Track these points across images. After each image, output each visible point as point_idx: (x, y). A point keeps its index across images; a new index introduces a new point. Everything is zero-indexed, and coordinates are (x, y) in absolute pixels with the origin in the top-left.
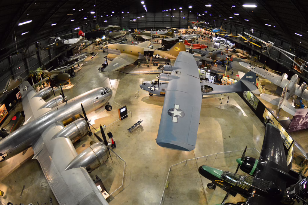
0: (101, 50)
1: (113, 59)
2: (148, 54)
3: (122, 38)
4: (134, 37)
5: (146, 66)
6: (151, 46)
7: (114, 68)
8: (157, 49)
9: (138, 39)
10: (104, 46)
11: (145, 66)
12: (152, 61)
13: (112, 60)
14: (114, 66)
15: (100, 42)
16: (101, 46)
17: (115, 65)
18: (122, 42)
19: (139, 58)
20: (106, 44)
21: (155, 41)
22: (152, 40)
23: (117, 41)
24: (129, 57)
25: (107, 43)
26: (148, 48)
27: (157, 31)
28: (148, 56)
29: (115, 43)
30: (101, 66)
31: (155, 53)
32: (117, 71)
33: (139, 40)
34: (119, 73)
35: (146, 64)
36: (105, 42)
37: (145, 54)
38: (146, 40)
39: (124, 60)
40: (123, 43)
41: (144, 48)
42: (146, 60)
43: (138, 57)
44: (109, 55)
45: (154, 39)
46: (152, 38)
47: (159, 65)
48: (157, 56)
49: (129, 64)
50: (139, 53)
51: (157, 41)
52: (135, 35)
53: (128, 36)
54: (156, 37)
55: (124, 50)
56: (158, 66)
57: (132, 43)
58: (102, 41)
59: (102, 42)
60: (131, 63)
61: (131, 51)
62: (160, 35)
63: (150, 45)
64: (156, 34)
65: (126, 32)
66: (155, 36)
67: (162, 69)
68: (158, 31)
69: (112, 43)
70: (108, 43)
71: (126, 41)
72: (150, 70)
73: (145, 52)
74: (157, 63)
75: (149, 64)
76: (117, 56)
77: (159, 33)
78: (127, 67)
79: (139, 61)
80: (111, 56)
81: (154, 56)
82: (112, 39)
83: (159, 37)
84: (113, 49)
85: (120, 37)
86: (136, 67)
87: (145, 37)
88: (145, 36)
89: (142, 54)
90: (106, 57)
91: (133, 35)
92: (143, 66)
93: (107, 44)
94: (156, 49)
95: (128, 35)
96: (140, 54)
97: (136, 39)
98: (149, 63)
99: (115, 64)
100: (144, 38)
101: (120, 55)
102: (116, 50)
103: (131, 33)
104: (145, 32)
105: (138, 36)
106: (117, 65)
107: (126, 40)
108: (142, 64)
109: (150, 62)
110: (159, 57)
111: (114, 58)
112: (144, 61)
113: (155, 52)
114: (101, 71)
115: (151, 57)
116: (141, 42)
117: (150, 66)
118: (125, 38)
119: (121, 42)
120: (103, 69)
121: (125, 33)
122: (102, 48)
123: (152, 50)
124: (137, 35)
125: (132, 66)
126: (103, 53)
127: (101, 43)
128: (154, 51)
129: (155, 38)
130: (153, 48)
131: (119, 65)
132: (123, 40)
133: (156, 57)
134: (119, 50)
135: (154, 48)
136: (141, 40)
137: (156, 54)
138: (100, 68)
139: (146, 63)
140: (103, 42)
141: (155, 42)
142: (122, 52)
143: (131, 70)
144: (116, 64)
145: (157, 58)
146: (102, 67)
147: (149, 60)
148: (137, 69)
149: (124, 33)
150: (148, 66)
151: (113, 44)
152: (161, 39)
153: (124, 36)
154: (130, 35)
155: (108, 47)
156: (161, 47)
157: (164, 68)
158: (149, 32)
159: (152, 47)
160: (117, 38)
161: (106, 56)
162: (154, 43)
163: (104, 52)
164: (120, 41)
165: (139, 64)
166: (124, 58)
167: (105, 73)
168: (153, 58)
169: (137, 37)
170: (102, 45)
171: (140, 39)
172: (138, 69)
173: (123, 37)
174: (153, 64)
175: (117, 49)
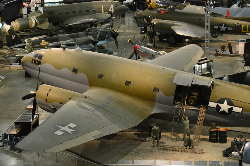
0: (16, 67)
1: (59, 108)
2: (189, 95)
3: (100, 28)
4: (146, 29)
5: (182, 143)
6: (204, 66)
7: (58, 140)
8: (226, 78)
9: (159, 36)
10: (30, 51)
11: (176, 140)
12: (206, 122)
13: (54, 110)
14: (59, 133)
15: (13, 37)
16: (19, 52)
17: (63, 128)
18: (100, 43)
19: (155, 111)
20: (36, 45)
21: (223, 48)
22: (207, 40)
23: (78, 36)
24: (121, 103)
25: (40, 40)
26: (191, 75)
27: (229, 6)
28: (188, 104)
29: (69, 46)
30: (12, 128)
31: (216, 93)
32: (68, 154)
33: (161, 40)
34: (79, 161)
35: (181, 136)
36: (33, 39)
37: (180, 95)
38: (189, 43)
39: (98, 113)
40: (101, 49)
41: (174, 74)
42: (180, 121)
43: (153, 106)
44: (44, 89)
45: (220, 38)
46: (208, 32)
47: (230, 139)
48: (225, 107)
49: (115, 129)
50: (156, 90)
51: (230, 45)
52: (149, 20)
53: (124, 23)
54: (227, 32)
55: (100, 76)
56: (228, 145)
57: (136, 51)
58: (22, 34)
59: (23, 37)
60: (125, 128)
61: (128, 83)
62: (241, 23)
63: (200, 62)
64: (228, 17)
65: (116, 6)
66: (223, 28)
67: (235, 157)
68: (235, 6)
69: (58, 46)
70: (44, 42)
71: (113, 42)
72: (193, 160)
73: (180, 89)
74: (225, 132)
75: (192, 137)
76: (74, 95)
77: (238, 16)
78: (112, 141)
79: (157, 121)
80: (51, 94)
81: (212, 104)
82: (62, 28)
83: (237, 30)
84: (59, 67)
85: (92, 24)
86: (144, 143)
87: (185, 30)
88: (184, 25)
89: (167, 94)
90: (34, 95)
91: (138, 20)
92: (169, 143)
93: (42, 47)
94: (221, 78)
95: (123, 16)
96: (160, 94)
97: (152, 35)
98: (192, 133)
99: (64, 126)
100: (179, 33)
101: (85, 94)
102: (70, 73)
103: (135, 10)
104: (185, 10)
105: (160, 26)
106: (69, 131)
107: (115, 35)
108: (168, 134)
109: (198, 126)
110: (230, 110)
111: (62, 103)
112: (174, 123)
113: (216, 88)
114: (8, 148)
115: (202, 110)
116: (168, 50)
117: (195, 141)
118: (110, 29)
119: (94, 43)
120: (17, 141)
121: (112, 9)
122: (19, 60)
123: (206, 81)
124: (155, 22)
125: (130, 139)
126: (22, 80)
127: (18, 41)
128: (213, 85)
129: (223, 32)
130: (210, 75)
131: (77, 133)
132: (102, 38)
133: (218, 108)
134: (81, 75)
135: (217, 74)
136: (168, 42)
137: (219, 97)
138: (5, 136)
139: (179, 129)
140: (27, 36)
141: (220, 52)
142: (92, 84)
143: (125, 154)
144: (66, 128)
145: (224, 112)
146: (14, 132)
147: (193, 120)
148: (144, 151)
149: (106, 10)
150: (189, 144)
151: (61, 49)
152: (244, 37)
153: (107, 21)
154: (129, 19)
155: (40, 57)
156: (241, 71)
157: (246, 153)
158: (199, 9)
159: (209, 68)
160: (82, 28)
161: (32, 92)
162: (217, 55)
163: (28, 75)
164: (91, 38)
165: (155, 132)
166: (99, 107)
167: (23, 154)
168: (209, 111)
169: (153, 27)
170: (23, 47)
171: (166, 36)
172: (149, 152)
173: (102, 24)
174: (208, 137)
175: (75, 71)
